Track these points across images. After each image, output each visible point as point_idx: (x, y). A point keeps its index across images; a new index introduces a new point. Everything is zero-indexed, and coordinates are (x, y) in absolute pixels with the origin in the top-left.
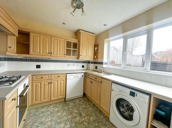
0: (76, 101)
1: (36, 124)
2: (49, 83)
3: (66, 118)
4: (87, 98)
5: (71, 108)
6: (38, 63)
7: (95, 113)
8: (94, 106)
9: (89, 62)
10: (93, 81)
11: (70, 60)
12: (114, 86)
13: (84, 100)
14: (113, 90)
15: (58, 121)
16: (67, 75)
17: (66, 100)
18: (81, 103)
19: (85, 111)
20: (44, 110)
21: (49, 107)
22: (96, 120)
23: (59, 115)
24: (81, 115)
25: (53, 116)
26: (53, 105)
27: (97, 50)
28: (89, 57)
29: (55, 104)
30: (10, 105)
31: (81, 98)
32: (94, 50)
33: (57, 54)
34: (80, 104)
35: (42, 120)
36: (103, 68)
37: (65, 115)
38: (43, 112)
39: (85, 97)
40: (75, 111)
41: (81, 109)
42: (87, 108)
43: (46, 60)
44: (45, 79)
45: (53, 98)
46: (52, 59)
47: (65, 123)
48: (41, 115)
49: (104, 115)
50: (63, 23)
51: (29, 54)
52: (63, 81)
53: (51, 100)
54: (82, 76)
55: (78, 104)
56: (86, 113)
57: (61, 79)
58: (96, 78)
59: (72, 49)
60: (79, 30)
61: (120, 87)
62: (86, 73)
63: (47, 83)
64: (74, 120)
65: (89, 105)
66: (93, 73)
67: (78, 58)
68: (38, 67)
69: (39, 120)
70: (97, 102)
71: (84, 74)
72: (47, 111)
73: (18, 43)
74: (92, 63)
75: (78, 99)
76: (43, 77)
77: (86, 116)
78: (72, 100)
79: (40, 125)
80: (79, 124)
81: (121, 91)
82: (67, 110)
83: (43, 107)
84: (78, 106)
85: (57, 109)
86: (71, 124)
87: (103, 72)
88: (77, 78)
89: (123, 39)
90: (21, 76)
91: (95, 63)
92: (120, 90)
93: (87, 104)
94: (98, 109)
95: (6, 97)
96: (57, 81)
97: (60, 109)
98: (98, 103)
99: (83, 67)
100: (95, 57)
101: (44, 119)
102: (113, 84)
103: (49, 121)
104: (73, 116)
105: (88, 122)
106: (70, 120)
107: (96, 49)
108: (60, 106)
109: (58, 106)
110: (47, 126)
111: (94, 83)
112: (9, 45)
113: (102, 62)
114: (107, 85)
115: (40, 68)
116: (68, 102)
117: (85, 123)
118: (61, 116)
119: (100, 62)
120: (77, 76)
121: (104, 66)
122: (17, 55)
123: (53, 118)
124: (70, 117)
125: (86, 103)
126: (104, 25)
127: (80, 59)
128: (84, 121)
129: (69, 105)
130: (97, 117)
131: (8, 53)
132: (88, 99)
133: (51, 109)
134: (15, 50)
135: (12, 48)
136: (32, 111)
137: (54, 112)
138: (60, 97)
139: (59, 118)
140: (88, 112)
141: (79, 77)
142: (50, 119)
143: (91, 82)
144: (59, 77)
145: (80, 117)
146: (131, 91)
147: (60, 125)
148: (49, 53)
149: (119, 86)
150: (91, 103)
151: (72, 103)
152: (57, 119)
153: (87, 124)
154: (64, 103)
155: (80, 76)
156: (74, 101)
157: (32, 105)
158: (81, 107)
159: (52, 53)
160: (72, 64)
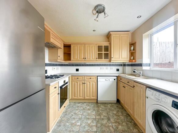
0: (108, 106)
1: (72, 113)
2: (83, 83)
3: (94, 117)
4: (121, 105)
5: (101, 110)
6: (77, 67)
7: (127, 124)
8: (128, 116)
9: (124, 65)
10: (125, 85)
11: (103, 63)
12: (149, 92)
13: (117, 107)
14: (147, 98)
15: (87, 117)
16: (98, 77)
17: (98, 102)
18: (113, 109)
19: (115, 117)
20: (79, 105)
21: (83, 104)
22: (126, 131)
23: (89, 112)
24: (109, 119)
25: (84, 112)
26: (86, 103)
27: (134, 50)
28: (123, 59)
29: (88, 103)
30: (53, 90)
31: (114, 104)
32: (130, 50)
33: (90, 59)
34: (111, 109)
35: (76, 112)
36: (143, 70)
37: (94, 114)
38: (78, 107)
39: (118, 104)
40: (104, 114)
41: (111, 114)
42: (119, 116)
43: (82, 65)
44: (80, 79)
45: (86, 98)
46: (87, 63)
47: (92, 121)
48: (77, 108)
49: (138, 130)
50: (93, 31)
51: (70, 60)
52: (94, 83)
53: (85, 98)
54: (115, 80)
55: (109, 109)
56: (116, 120)
57: (93, 81)
58: (128, 82)
59: (103, 52)
60: (109, 32)
61: (158, 93)
62: (119, 76)
63: (82, 83)
64: (100, 121)
65: (122, 112)
66: (127, 76)
67: (110, 61)
68: (77, 70)
69: (74, 111)
70: (130, 111)
71: (116, 77)
72: (81, 107)
73: (64, 53)
74: (129, 65)
75: (110, 104)
76: (79, 78)
77: (114, 123)
78: (104, 103)
79: (74, 115)
80: (105, 127)
81: (159, 100)
82: (97, 111)
83: (79, 103)
84: (109, 111)
85: (89, 107)
86: (97, 123)
87: (142, 76)
88: (109, 81)
89: (173, 26)
90: (64, 75)
91: (132, 65)
92: (156, 98)
93: (119, 111)
94: (133, 121)
95: (51, 84)
96: (90, 82)
97: (91, 108)
98: (132, 112)
99: (118, 70)
100: (132, 58)
101: (77, 112)
102: (147, 89)
103: (81, 114)
104: (101, 117)
105: (115, 129)
106: (97, 120)
107: (132, 48)
108: (92, 106)
109: (90, 105)
110: (78, 117)
111: (127, 88)
112: (59, 55)
113: (141, 63)
114: (141, 91)
115: (78, 71)
116: (99, 105)
117: (111, 128)
118: (90, 114)
119: (138, 64)
120: (109, 79)
121: (144, 68)
122: (64, 61)
123: (84, 113)
124: (98, 117)
125: (118, 109)
126: (138, 17)
127: (112, 61)
128: (111, 126)
129: (100, 107)
130: (129, 128)
131: (58, 60)
132: (122, 107)
133: (85, 106)
134: (63, 58)
135: (60, 57)
136: (72, 104)
137: (86, 109)
138: (92, 97)
139: (89, 114)
140: (118, 119)
141: (111, 81)
142: (81, 113)
143: (123, 87)
144: (90, 78)
145: (108, 121)
146: (173, 101)
147: (87, 120)
148: (84, 58)
149: (155, 92)
150: (124, 112)
151: (103, 106)
152: (87, 115)
153: (113, 130)
154: (96, 104)
155: (112, 79)
156: (106, 105)
157: (72, 99)
158: (111, 112)
159: (86, 58)
160: (105, 67)
